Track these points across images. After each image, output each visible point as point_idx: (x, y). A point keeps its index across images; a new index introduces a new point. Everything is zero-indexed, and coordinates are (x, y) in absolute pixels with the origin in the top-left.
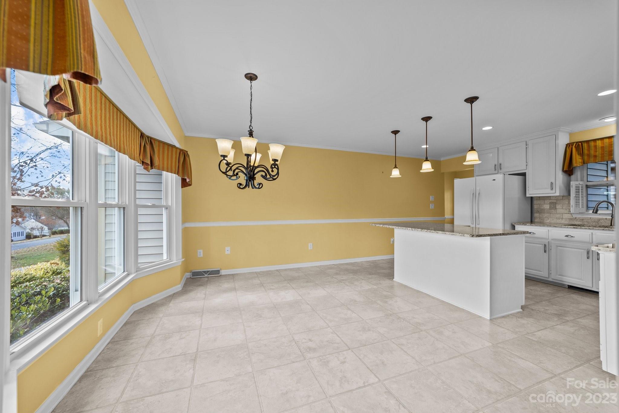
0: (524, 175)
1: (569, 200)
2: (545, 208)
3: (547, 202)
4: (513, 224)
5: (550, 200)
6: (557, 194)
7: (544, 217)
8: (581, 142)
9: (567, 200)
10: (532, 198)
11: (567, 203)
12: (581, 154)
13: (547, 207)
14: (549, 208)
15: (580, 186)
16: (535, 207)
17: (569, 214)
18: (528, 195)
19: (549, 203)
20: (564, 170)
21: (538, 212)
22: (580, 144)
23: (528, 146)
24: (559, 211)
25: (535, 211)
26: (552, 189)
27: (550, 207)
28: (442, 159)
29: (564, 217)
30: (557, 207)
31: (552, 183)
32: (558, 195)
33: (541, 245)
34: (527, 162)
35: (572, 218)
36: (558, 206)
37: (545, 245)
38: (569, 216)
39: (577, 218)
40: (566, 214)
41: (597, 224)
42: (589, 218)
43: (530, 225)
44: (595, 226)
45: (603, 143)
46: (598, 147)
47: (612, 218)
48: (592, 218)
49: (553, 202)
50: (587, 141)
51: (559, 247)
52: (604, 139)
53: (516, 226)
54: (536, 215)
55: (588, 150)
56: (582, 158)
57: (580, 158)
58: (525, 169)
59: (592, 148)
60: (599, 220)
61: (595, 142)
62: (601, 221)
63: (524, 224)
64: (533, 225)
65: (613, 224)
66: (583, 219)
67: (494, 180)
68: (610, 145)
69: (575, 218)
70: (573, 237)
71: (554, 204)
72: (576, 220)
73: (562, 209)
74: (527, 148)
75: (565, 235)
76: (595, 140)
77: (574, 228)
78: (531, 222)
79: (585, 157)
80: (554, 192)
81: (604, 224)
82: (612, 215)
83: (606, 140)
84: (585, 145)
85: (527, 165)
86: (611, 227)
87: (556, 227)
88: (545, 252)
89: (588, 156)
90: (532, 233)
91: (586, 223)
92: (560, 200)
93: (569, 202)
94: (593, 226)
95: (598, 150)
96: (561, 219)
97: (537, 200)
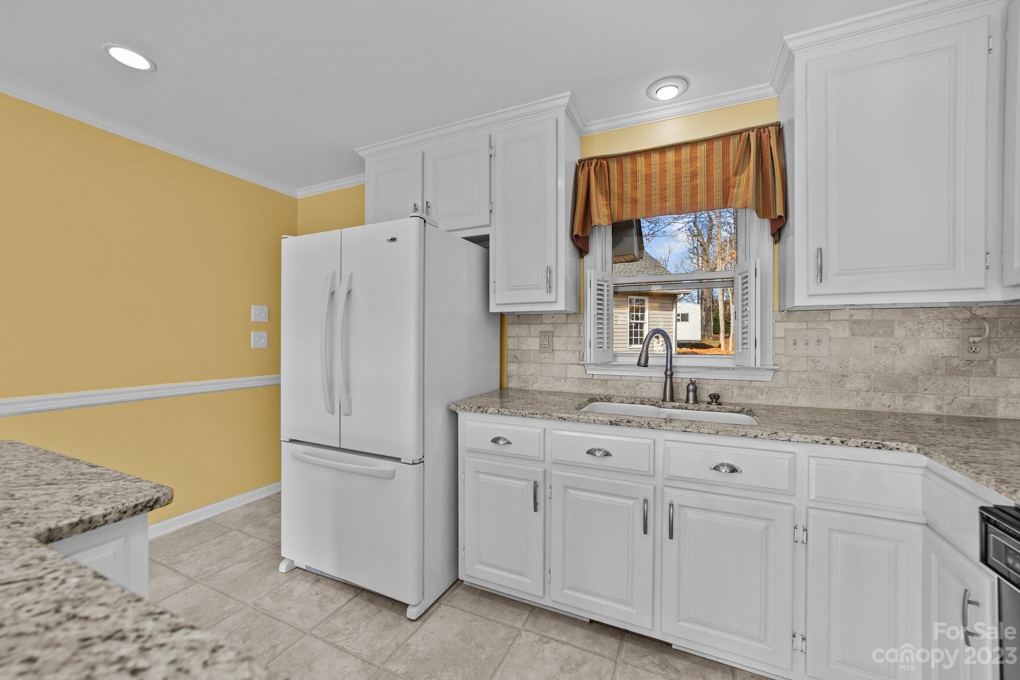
0: (482, 241)
1: (581, 325)
2: (531, 348)
3: (536, 329)
4: (453, 407)
5: (540, 324)
6: (561, 306)
7: (529, 373)
8: (606, 158)
9: (576, 326)
10: (502, 315)
11: (576, 334)
12: (606, 192)
13: (533, 343)
14: (538, 348)
15: (606, 284)
16: (511, 344)
17: (579, 364)
18: (493, 308)
19: (538, 332)
20: (575, 233)
21: (515, 359)
22: (605, 162)
23: (494, 148)
24: (560, 356)
25: (509, 355)
26: (549, 289)
27: (540, 346)
28: (301, 194)
29: (569, 376)
30: (556, 347)
31: (549, 271)
32: (563, 308)
33: (525, 483)
34: (491, 202)
35: (585, 377)
36: (558, 343)
37: (535, 482)
38: (575, 371)
39: (595, 377)
40: (572, 366)
41: (633, 392)
42: (619, 378)
43: (496, 411)
44: (633, 401)
45: (649, 165)
46: (639, 174)
47: (666, 378)
48: (623, 378)
49: (546, 332)
50: (619, 157)
51: (571, 491)
52: (652, 155)
53: (462, 416)
54: (512, 368)
55: (621, 184)
56: (609, 205)
57: (605, 203)
58: (488, 223)
59: (628, 178)
60: (637, 383)
61: (634, 161)
62: (641, 386)
63: (482, 409)
64: (506, 413)
65: (670, 396)
66: (606, 381)
67: (393, 240)
68: (663, 171)
69: (592, 378)
70: (607, 454)
71: (548, 336)
72: (593, 381)
73: (566, 350)
74: (493, 159)
75: (588, 450)
76: (633, 155)
77: (611, 423)
78: (501, 397)
79: (615, 203)
80: (554, 300)
81: (646, 394)
82: (667, 369)
83: (655, 157)
84: (614, 167)
85: (491, 211)
86: (666, 404)
87: (565, 419)
88: (536, 510)
89: (621, 198)
90: (501, 442)
91: (612, 392)
92: (563, 323)
93: (580, 332)
94: (630, 401)
95: (639, 183)
96: (563, 381)
97: (513, 323)
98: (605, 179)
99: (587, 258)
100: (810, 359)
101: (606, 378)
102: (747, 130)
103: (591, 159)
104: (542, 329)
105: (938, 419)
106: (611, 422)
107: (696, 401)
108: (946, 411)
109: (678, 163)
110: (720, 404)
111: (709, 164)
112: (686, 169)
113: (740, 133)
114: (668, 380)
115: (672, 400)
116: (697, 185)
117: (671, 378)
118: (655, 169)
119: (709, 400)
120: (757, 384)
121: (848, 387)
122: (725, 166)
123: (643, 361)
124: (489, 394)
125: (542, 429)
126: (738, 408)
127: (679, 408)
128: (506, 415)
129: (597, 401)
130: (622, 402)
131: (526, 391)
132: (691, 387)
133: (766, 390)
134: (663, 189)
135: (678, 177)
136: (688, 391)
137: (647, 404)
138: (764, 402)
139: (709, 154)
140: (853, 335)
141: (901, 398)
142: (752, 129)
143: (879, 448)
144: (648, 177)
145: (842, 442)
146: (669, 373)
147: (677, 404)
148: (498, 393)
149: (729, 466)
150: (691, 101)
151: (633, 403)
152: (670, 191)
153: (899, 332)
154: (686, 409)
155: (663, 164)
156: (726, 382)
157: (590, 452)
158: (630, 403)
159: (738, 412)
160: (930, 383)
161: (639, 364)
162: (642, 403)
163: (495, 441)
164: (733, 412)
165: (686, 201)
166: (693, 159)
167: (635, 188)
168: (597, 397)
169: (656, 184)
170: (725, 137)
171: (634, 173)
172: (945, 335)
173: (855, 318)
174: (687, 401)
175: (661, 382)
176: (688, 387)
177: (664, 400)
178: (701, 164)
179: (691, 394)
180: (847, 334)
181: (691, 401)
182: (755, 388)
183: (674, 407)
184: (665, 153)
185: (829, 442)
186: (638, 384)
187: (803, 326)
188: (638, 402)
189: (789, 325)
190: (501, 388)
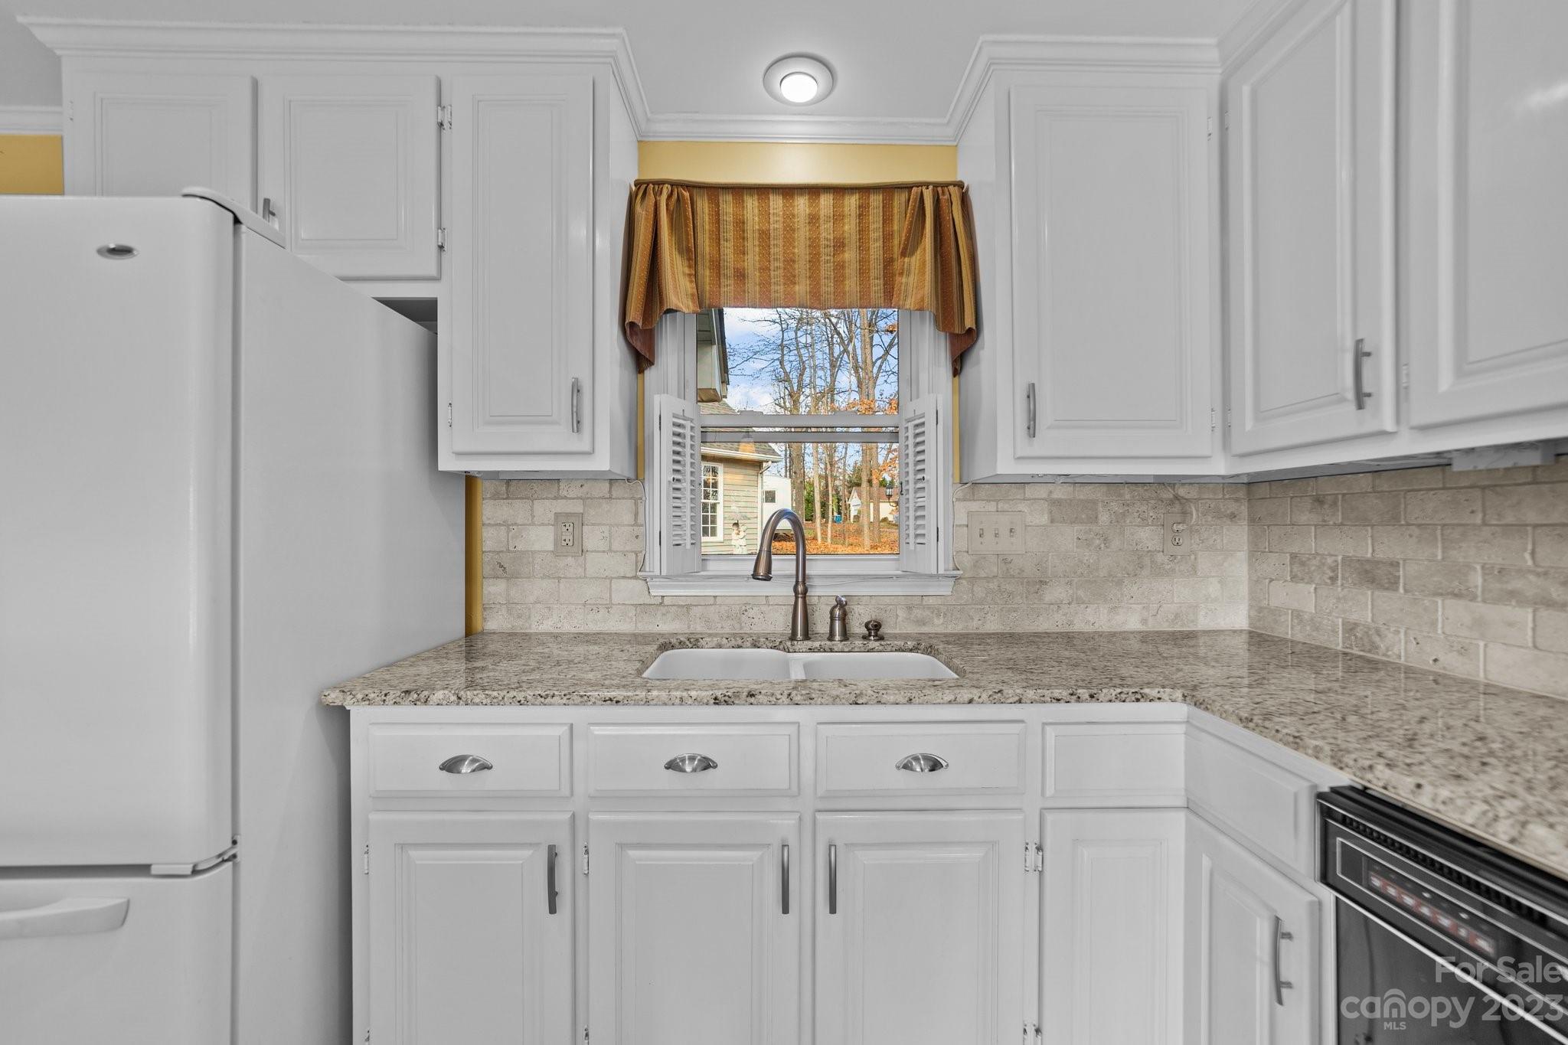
0: (423, 313)
1: (641, 501)
2: (537, 547)
3: (546, 508)
4: (334, 698)
5: (556, 498)
6: (602, 462)
7: (532, 599)
8: (689, 188)
10: (470, 481)
11: (628, 518)
12: (689, 250)
13: (541, 538)
14: (551, 547)
15: (688, 424)
16: (489, 539)
17: (635, 577)
18: (447, 462)
19: (551, 516)
20: (629, 321)
21: (500, 571)
22: (686, 196)
23: (448, 109)
24: (596, 563)
25: (485, 564)
26: (577, 424)
27: (556, 543)
29: (615, 600)
30: (589, 544)
31: (576, 389)
32: (606, 467)
33: (527, 853)
34: (440, 227)
35: (648, 601)
36: (593, 539)
37: (551, 848)
38: (628, 591)
39: (667, 601)
40: (623, 582)
41: (737, 626)
42: (712, 601)
43: (454, 698)
44: (740, 642)
45: (765, 214)
46: (749, 227)
47: (797, 598)
48: (719, 601)
49: (568, 515)
50: (714, 191)
51: (633, 853)
52: (771, 197)
53: (360, 715)
54: (491, 590)
55: (717, 239)
56: (695, 277)
57: (687, 271)
58: (433, 272)
59: (729, 232)
60: (744, 608)
61: (740, 203)
62: (751, 613)
63: (415, 694)
64: (477, 700)
65: (802, 630)
66: (688, 607)
67: (122, 251)
68: (790, 230)
69: (661, 603)
70: (707, 764)
71: (570, 526)
72: (663, 610)
73: (610, 550)
74: (445, 133)
75: (669, 760)
76: (739, 191)
77: (717, 701)
78: (469, 657)
79: (706, 273)
80: (587, 448)
81: (760, 628)
82: (797, 582)
83: (776, 202)
84: (703, 205)
85: (441, 247)
86: (799, 645)
87: (617, 702)
88: (553, 910)
89: (717, 266)
90: (466, 769)
91: (699, 628)
92: (603, 498)
93: (636, 515)
94: (733, 643)
95: (749, 244)
96: (603, 611)
97: (496, 496)
98: (687, 226)
99: (650, 374)
100: (1001, 558)
101: (689, 601)
102: (919, 185)
103: (660, 183)
104: (558, 510)
105: (1145, 637)
106: (716, 699)
107: (846, 635)
108: (1152, 626)
109: (813, 220)
110: (882, 638)
111: (863, 231)
112: (826, 231)
113: (907, 187)
114: (800, 600)
115: (807, 636)
116: (844, 262)
117: (804, 598)
118: (776, 225)
119: (865, 631)
120: (931, 601)
121: (1048, 598)
122: (887, 237)
123: (762, 571)
124: (440, 652)
125: (566, 728)
126: (910, 644)
127: (819, 651)
128: (477, 704)
129: (673, 647)
130: (720, 646)
131: (526, 636)
132: (837, 612)
133: (943, 609)
134: (790, 261)
135: (814, 244)
136: (832, 619)
137: (764, 646)
138: (940, 630)
139: (863, 211)
140: (1052, 521)
141: (1106, 611)
142: (927, 185)
143: (1138, 700)
144: (764, 236)
145: (1092, 696)
146: (800, 588)
147: (817, 644)
148: (460, 646)
149: (926, 758)
150: (833, 119)
151: (739, 647)
152: (801, 267)
153: (1104, 518)
154: (831, 651)
155: (790, 217)
156: (887, 600)
157: (672, 765)
158: (733, 647)
159: (911, 651)
160: (1135, 587)
161: (755, 576)
162: (755, 645)
163: (451, 766)
164: (903, 651)
165: (827, 287)
166: (838, 218)
167: (741, 252)
168: (674, 641)
169: (777, 250)
170: (888, 190)
171: (740, 224)
172: (1150, 521)
173: (1055, 496)
174: (831, 637)
175: (784, 605)
176: (832, 612)
177: (793, 637)
178: (850, 227)
179: (837, 624)
180: (1045, 519)
181: (837, 638)
182: (929, 607)
183: (811, 650)
184: (792, 196)
185: (1074, 697)
186: (746, 611)
187: (992, 507)
188: (749, 645)
189: (975, 506)
190: (469, 631)
